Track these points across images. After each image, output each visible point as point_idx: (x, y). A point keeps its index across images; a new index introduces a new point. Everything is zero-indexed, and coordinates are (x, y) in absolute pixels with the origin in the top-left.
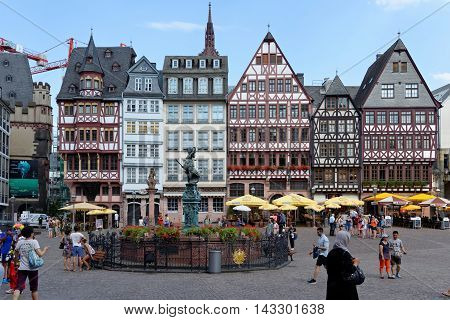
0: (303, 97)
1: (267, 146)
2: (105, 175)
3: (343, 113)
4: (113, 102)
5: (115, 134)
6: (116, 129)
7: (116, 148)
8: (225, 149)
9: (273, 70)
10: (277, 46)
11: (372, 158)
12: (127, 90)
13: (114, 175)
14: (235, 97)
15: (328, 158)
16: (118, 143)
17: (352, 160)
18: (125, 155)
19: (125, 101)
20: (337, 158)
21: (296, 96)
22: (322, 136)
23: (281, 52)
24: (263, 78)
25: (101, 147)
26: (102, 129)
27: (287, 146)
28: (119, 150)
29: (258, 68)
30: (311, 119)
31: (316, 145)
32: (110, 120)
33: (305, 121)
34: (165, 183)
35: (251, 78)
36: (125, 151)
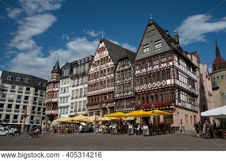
0: (112, 63)
1: (99, 91)
2: (55, 112)
3: (126, 67)
4: (58, 82)
6: (58, 92)
7: (57, 100)
8: (87, 95)
9: (102, 54)
11: (139, 90)
13: (57, 111)
14: (90, 71)
15: (120, 93)
16: (58, 98)
17: (130, 93)
18: (59, 103)
19: (61, 81)
20: (124, 93)
21: (109, 64)
22: (118, 82)
23: (105, 45)
24: (99, 59)
25: (53, 100)
26: (54, 93)
27: (106, 90)
29: (98, 55)
30: (114, 74)
31: (116, 87)
32: (57, 89)
33: (112, 75)
35: (96, 60)
36: (59, 101)
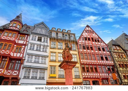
0: (104, 44)
1: (97, 62)
2: (9, 72)
3: (120, 51)
4: (25, 34)
5: (23, 49)
6: (23, 47)
7: (21, 56)
8: (79, 62)
9: (91, 35)
10: (91, 29)
12: (34, 31)
13: (15, 73)
14: (80, 42)
15: (123, 68)
16: (23, 54)
18: (26, 61)
19: (31, 36)
20: (126, 68)
21: (102, 44)
22: (117, 59)
23: (93, 30)
24: (89, 37)
25: (12, 54)
26: (15, 46)
27: (105, 62)
28: (23, 57)
29: (86, 34)
30: (110, 52)
31: (116, 62)
32: (21, 42)
33: (108, 53)
34: (48, 79)
35: (85, 36)
36: (27, 58)
